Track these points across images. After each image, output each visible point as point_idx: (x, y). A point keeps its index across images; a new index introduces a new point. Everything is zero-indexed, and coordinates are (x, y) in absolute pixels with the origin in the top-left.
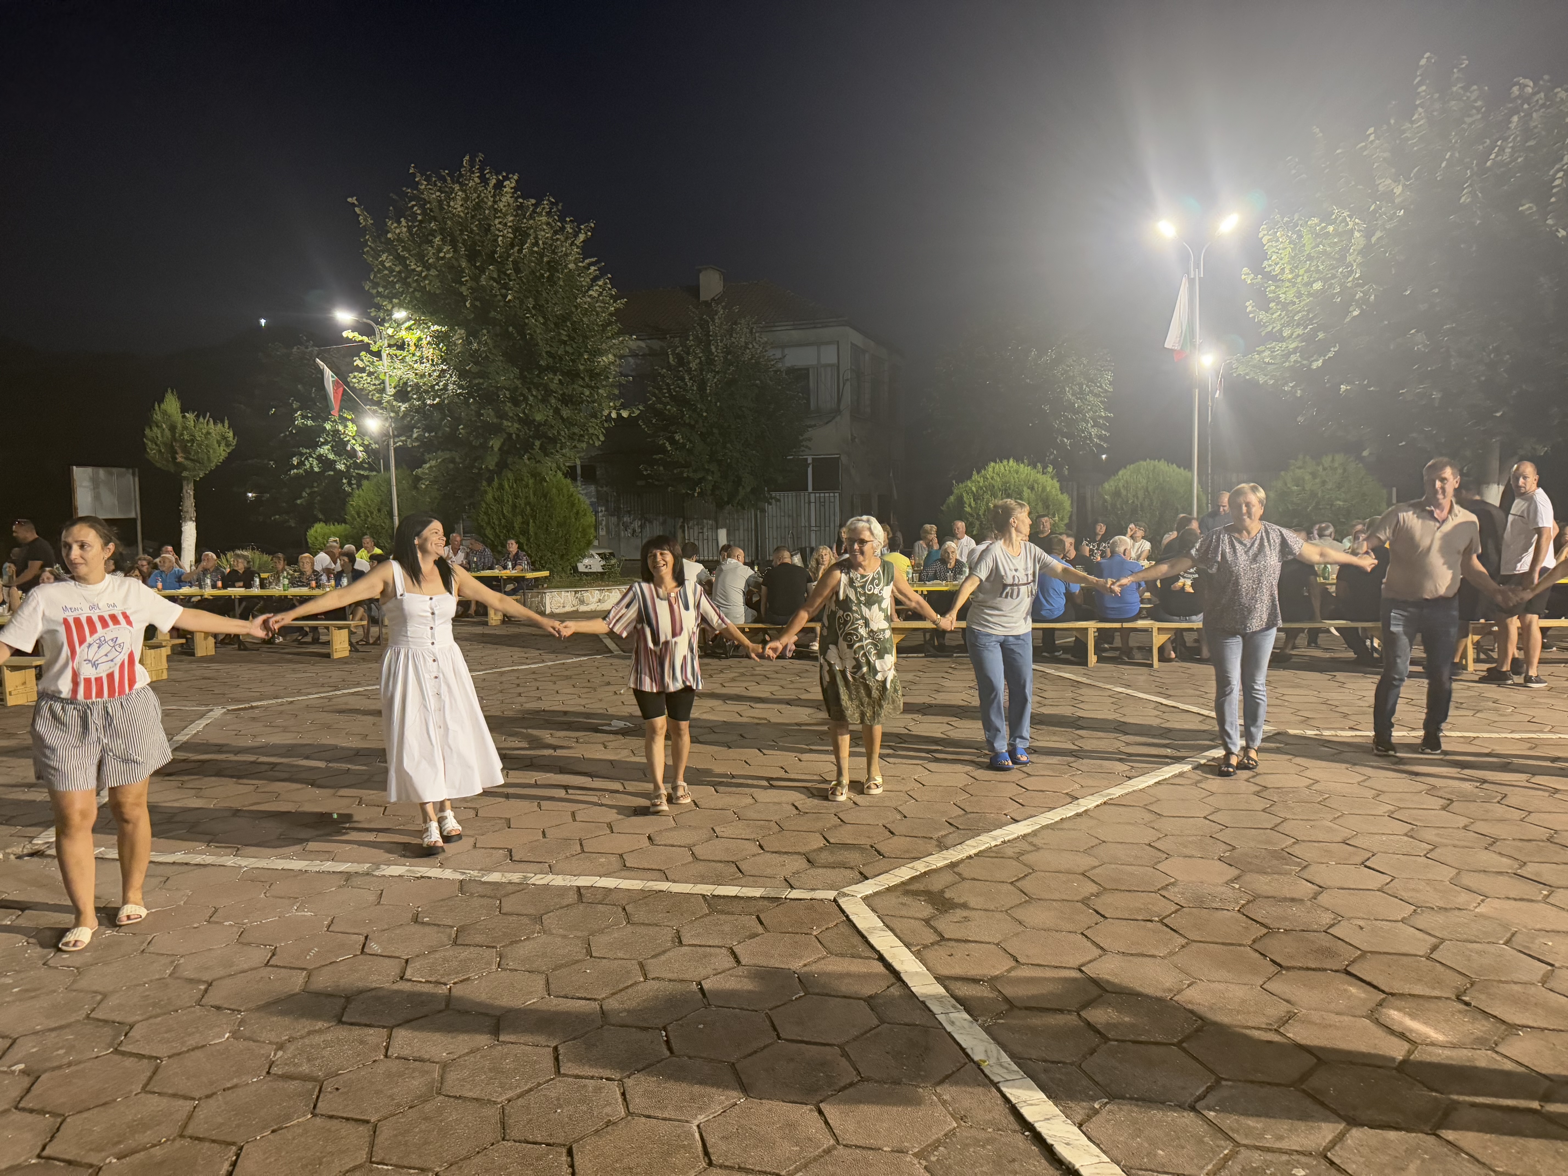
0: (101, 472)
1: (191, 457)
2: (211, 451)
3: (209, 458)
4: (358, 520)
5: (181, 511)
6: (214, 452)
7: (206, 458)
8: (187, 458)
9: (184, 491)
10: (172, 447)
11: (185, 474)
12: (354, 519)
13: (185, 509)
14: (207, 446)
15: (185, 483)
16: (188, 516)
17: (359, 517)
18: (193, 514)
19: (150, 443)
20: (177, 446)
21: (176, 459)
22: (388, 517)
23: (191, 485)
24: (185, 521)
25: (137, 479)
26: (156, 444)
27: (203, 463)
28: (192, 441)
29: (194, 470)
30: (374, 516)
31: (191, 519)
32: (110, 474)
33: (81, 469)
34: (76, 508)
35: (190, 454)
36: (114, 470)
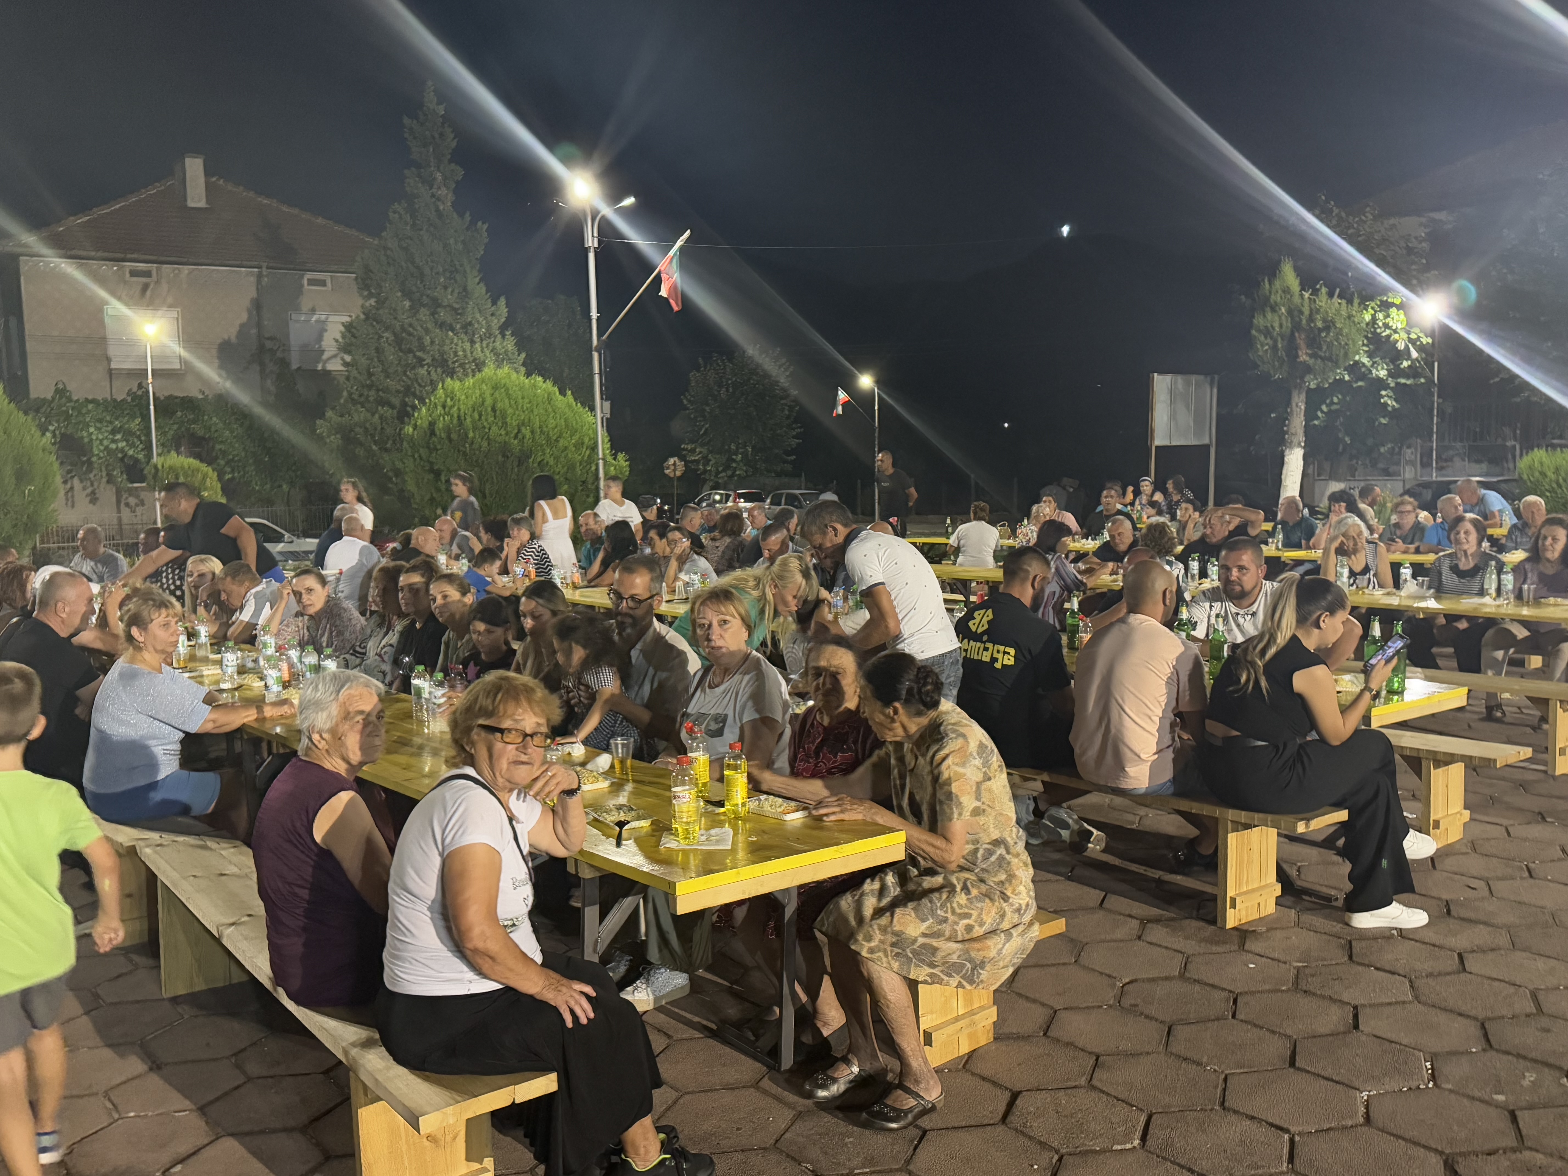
0: (1180, 381)
1: (1321, 353)
5: (1289, 432)
7: (1342, 354)
8: (1313, 356)
9: (1294, 404)
10: (1292, 340)
11: (1301, 379)
13: (1293, 431)
15: (1295, 394)
16: (1295, 441)
18: (1302, 438)
19: (1260, 336)
20: (1301, 339)
21: (1297, 356)
23: (1303, 396)
24: (1291, 448)
25: (1215, 391)
26: (1270, 337)
31: (1299, 445)
32: (1188, 384)
33: (1161, 377)
34: (1152, 431)
35: (1320, 349)
36: (1194, 378)
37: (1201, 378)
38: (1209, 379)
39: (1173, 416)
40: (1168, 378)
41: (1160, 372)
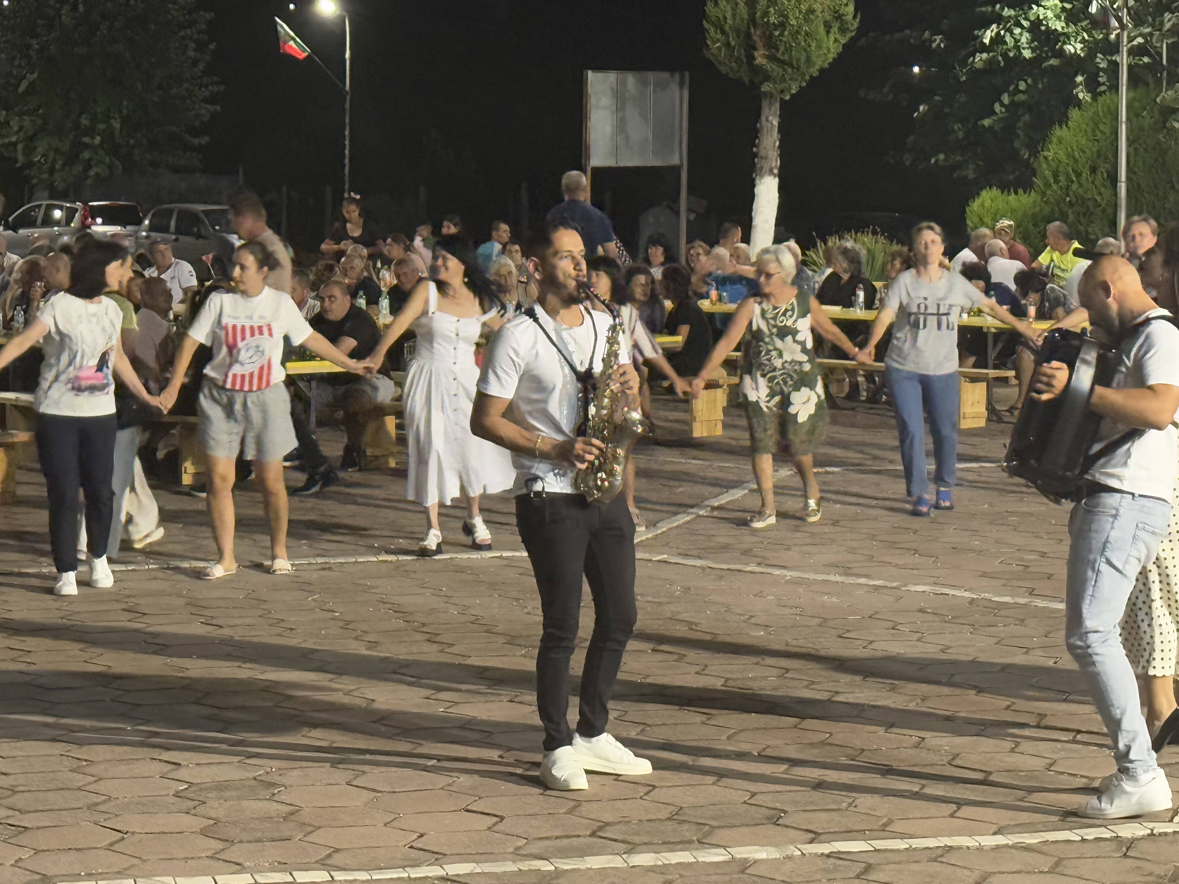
0: (631, 79)
1: (779, 55)
2: (813, 44)
3: (808, 60)
4: (1055, 187)
5: (756, 155)
6: (819, 47)
7: (803, 59)
8: (772, 58)
9: (763, 118)
10: (749, 36)
11: (766, 87)
12: (1048, 185)
13: (762, 153)
14: (807, 34)
15: (765, 104)
16: (766, 167)
17: (1057, 181)
18: (775, 162)
19: (712, 30)
20: (756, 35)
21: (754, 59)
22: (1108, 183)
23: (777, 106)
24: (762, 177)
25: (686, 93)
26: (723, 32)
27: (798, 69)
28: (782, 25)
29: (783, 80)
30: (1083, 181)
31: (771, 172)
32: (645, 83)
33: (600, 75)
34: (587, 148)
35: (778, 50)
36: (651, 76)
37: (666, 75)
38: (677, 76)
39: (621, 127)
40: (611, 77)
41: (598, 68)
